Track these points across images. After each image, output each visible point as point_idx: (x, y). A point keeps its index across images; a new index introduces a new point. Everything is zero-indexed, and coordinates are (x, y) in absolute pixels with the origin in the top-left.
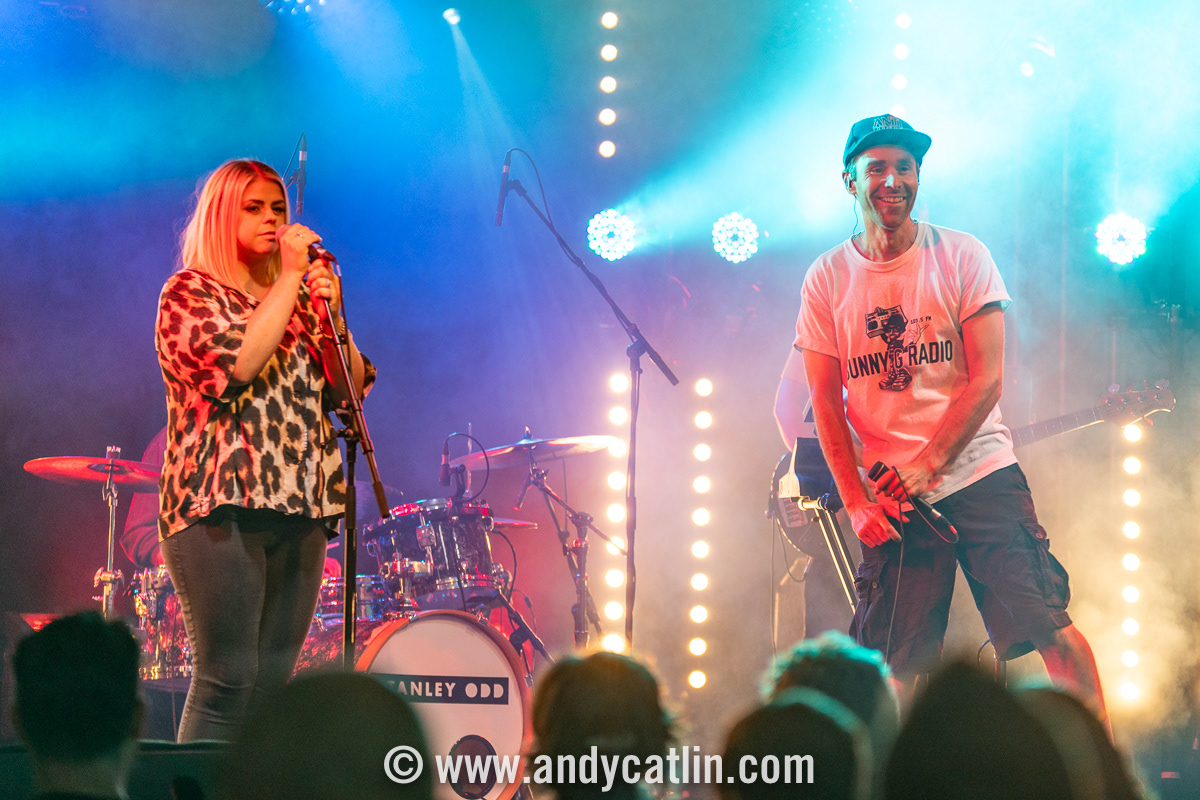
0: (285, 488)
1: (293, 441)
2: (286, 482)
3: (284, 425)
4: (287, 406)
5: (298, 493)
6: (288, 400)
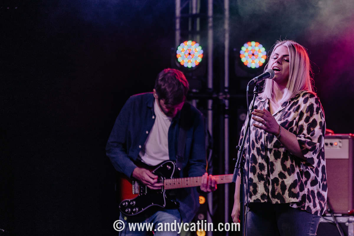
0: (259, 191)
1: (261, 171)
2: (259, 189)
3: (258, 165)
4: (259, 156)
5: (265, 193)
6: (259, 153)
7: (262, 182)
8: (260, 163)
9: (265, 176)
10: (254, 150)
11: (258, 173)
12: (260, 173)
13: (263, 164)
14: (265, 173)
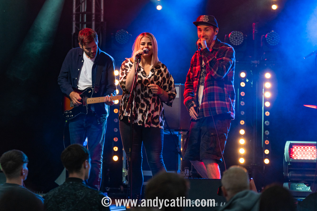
1: (142, 108)
2: (139, 118)
3: (140, 104)
4: (142, 99)
5: (142, 120)
6: (142, 97)
7: (141, 114)
8: (142, 103)
9: (144, 111)
10: (139, 95)
11: (140, 108)
12: (141, 109)
13: (144, 104)
14: (144, 109)
